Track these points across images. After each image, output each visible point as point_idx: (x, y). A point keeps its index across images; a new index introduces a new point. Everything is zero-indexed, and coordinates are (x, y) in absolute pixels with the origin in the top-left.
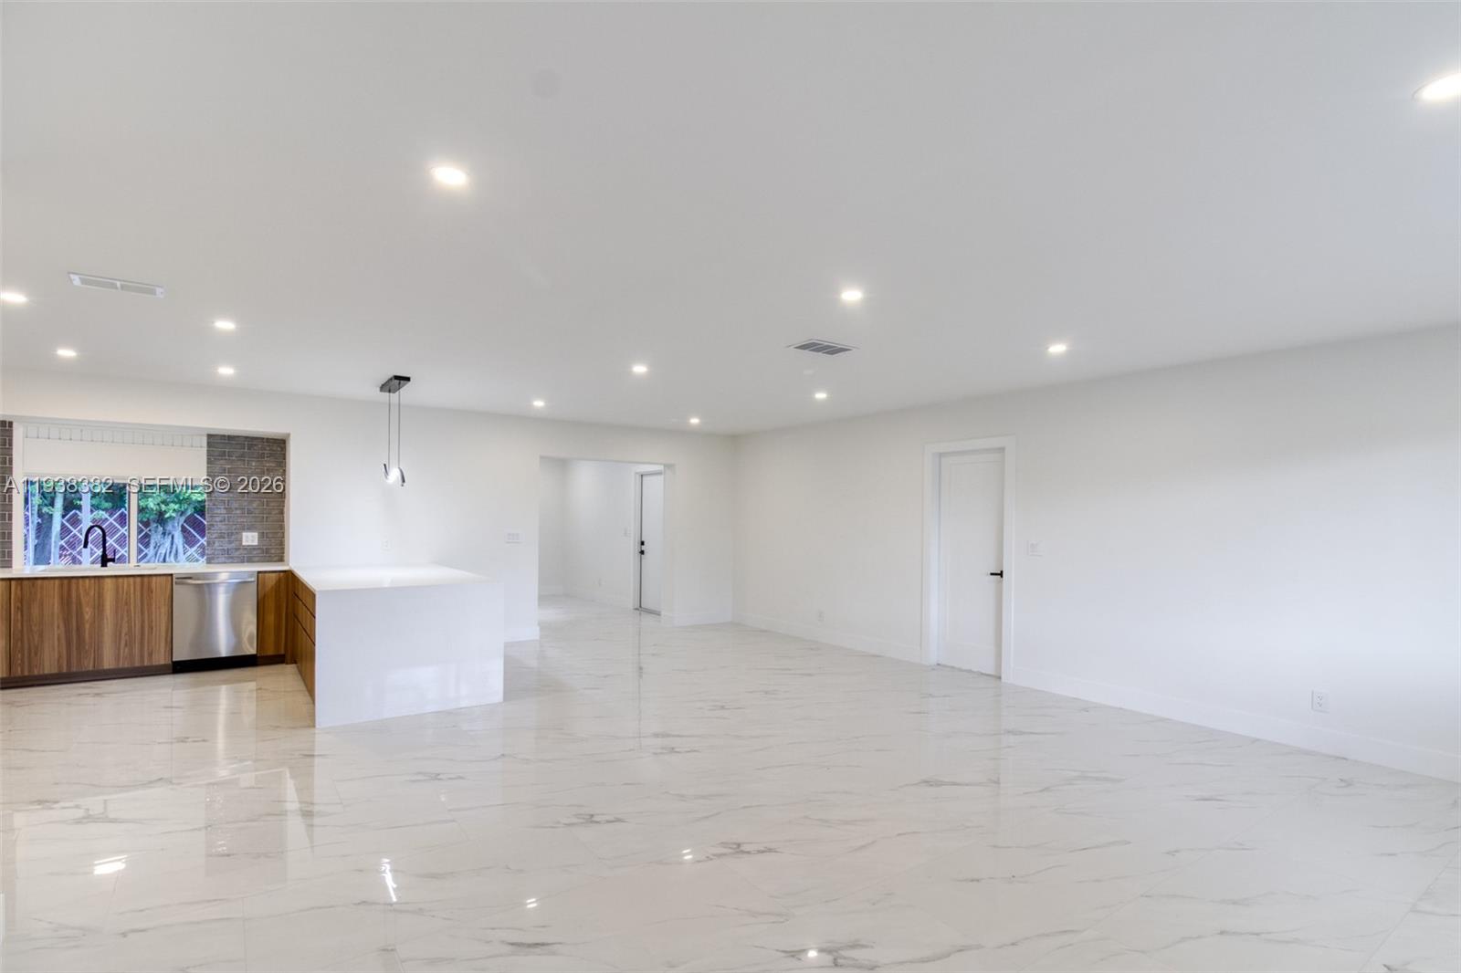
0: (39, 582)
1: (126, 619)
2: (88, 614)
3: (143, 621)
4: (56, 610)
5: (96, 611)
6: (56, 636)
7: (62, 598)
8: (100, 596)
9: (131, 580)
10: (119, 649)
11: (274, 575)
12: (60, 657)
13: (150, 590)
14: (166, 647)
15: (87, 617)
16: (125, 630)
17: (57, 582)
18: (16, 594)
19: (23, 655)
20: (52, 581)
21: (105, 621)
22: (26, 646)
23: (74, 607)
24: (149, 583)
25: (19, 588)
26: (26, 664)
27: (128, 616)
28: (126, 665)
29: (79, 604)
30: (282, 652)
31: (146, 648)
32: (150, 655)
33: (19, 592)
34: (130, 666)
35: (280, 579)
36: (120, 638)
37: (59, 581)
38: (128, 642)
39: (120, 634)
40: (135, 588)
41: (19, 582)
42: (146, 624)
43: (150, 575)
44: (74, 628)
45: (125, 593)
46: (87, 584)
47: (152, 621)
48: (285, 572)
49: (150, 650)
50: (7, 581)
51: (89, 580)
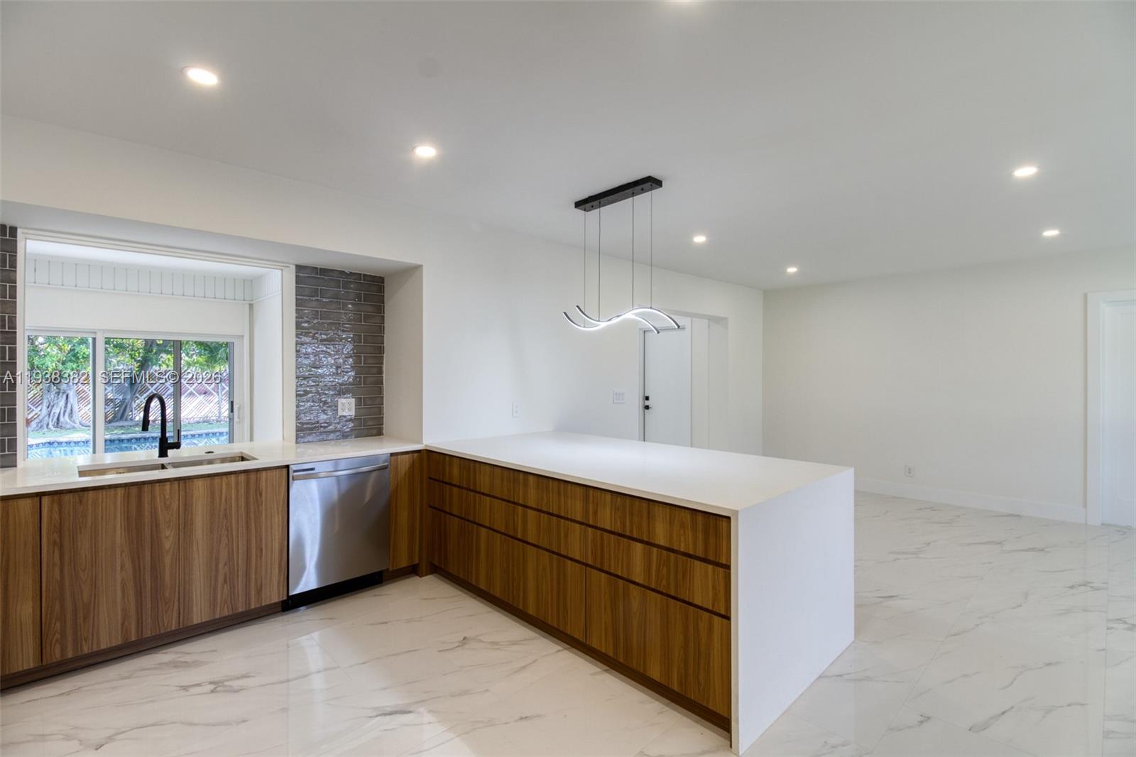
0: (91, 494)
1: (224, 540)
2: (168, 538)
3: (248, 541)
4: (118, 541)
5: (181, 534)
6: (119, 581)
7: (128, 518)
8: (187, 506)
10: (215, 588)
11: (407, 456)
12: (125, 616)
13: (259, 492)
14: (279, 576)
15: (167, 545)
16: (223, 560)
18: (50, 519)
19: (64, 624)
20: (112, 491)
21: (195, 546)
22: (69, 610)
23: (147, 530)
24: (257, 481)
25: (56, 507)
26: (70, 639)
27: (227, 536)
28: (226, 613)
29: (155, 525)
30: (417, 562)
31: (253, 584)
32: (259, 592)
33: (56, 516)
34: (231, 613)
35: (413, 462)
36: (217, 571)
37: (123, 492)
38: (228, 576)
39: (217, 565)
40: (237, 491)
41: (56, 497)
42: (253, 545)
43: (257, 470)
44: (148, 567)
45: (223, 500)
46: (168, 491)
47: (261, 539)
48: (419, 451)
49: (259, 584)
50: (35, 498)
51: (171, 484)
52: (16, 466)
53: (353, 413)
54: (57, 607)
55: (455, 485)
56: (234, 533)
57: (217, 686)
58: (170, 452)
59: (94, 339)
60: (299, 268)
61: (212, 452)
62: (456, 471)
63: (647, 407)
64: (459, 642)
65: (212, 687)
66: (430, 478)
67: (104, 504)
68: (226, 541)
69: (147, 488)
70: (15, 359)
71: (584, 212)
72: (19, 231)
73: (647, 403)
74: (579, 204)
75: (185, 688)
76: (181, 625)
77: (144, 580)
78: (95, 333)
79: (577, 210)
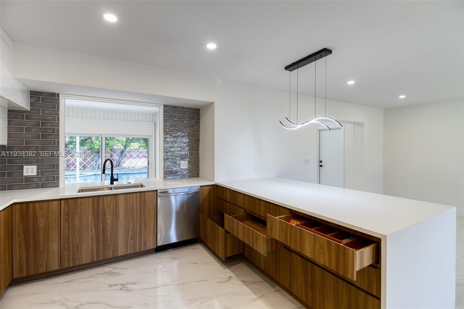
0: (79, 200)
2: (109, 219)
3: (141, 222)
4: (90, 220)
5: (114, 218)
6: (90, 236)
7: (94, 210)
8: (117, 206)
9: (135, 194)
10: (128, 241)
11: (208, 187)
12: (92, 251)
13: (145, 201)
14: (153, 237)
15: (109, 222)
16: (130, 229)
17: (91, 199)
18: (64, 210)
19: (69, 252)
20: (88, 199)
21: (120, 224)
22: (71, 247)
23: (101, 216)
24: (145, 196)
25: (66, 205)
26: (71, 258)
27: (132, 219)
28: (132, 252)
29: (104, 214)
31: (143, 240)
32: (145, 244)
33: (66, 208)
34: (134, 252)
35: (210, 190)
36: (128, 234)
37: (92, 199)
38: (133, 236)
39: (128, 231)
40: (136, 201)
41: (66, 201)
42: (143, 224)
43: (145, 192)
44: (101, 230)
45: (131, 204)
46: (109, 200)
47: (146, 221)
48: (213, 185)
49: (145, 240)
50: (59, 201)
51: (110, 197)
52: (59, 187)
53: (187, 167)
54: (67, 245)
55: (228, 202)
56: (135, 218)
57: (123, 287)
58: (114, 182)
59: (102, 137)
60: (165, 106)
61: (131, 183)
62: (228, 195)
63: (321, 166)
64: (228, 279)
65: (121, 287)
66: (218, 197)
67: (85, 204)
68: (132, 221)
69: (101, 198)
70: (59, 145)
71: (289, 72)
72: (60, 95)
73: (321, 164)
74: (287, 68)
75: (110, 286)
76: (114, 255)
77: (100, 236)
78: (102, 135)
79: (286, 71)
